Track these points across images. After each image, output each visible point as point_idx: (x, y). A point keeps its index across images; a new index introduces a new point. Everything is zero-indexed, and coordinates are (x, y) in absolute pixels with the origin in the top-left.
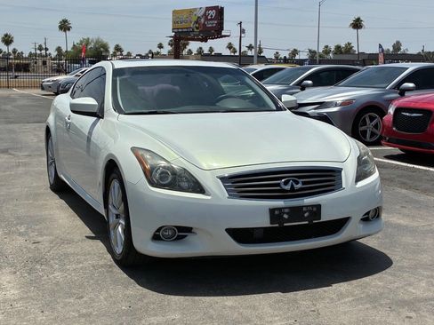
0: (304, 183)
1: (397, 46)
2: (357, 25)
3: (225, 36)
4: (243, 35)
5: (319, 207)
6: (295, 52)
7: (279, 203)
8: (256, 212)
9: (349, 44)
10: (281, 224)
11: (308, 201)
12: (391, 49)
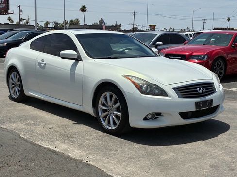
0: (206, 90)
1: (102, 21)
2: (83, 9)
3: (10, 13)
4: (21, 13)
5: (211, 100)
6: (47, 23)
7: (198, 99)
8: (189, 104)
9: (77, 19)
10: (199, 109)
11: (208, 98)
12: (98, 23)
